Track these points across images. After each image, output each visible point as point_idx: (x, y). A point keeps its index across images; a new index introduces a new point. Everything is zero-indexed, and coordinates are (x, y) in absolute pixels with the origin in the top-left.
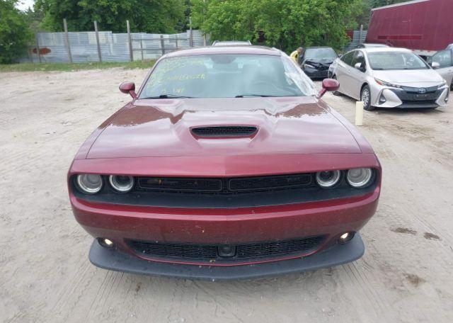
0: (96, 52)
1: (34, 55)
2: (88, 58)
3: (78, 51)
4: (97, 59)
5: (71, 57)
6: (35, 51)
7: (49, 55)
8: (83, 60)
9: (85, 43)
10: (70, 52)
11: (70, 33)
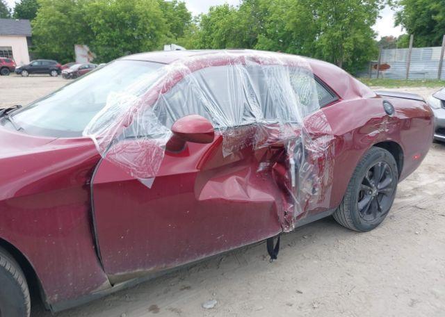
0: (436, 69)
1: (374, 71)
2: (426, 76)
3: (417, 67)
4: (436, 77)
5: (408, 74)
6: (375, 67)
7: (387, 71)
8: (420, 77)
9: (428, 59)
10: (408, 69)
11: (413, 49)
